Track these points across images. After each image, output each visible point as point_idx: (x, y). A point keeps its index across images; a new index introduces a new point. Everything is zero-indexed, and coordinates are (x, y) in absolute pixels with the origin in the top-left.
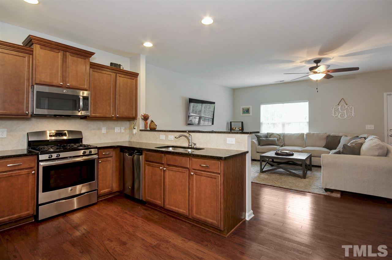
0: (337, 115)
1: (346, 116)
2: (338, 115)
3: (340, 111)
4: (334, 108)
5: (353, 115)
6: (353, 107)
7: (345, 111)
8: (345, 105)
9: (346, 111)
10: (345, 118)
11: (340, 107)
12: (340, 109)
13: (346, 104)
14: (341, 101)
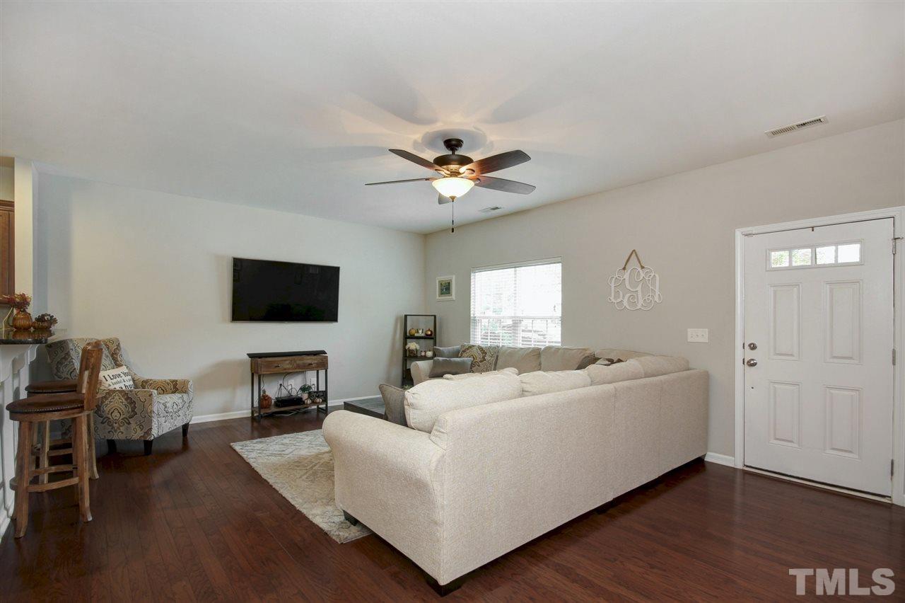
0: (621, 299)
1: (641, 301)
2: (624, 296)
3: (628, 287)
4: (614, 279)
5: (656, 299)
6: (657, 276)
7: (639, 288)
8: (639, 269)
9: (640, 286)
10: (639, 307)
11: (626, 276)
12: (627, 283)
13: (642, 267)
14: (631, 259)
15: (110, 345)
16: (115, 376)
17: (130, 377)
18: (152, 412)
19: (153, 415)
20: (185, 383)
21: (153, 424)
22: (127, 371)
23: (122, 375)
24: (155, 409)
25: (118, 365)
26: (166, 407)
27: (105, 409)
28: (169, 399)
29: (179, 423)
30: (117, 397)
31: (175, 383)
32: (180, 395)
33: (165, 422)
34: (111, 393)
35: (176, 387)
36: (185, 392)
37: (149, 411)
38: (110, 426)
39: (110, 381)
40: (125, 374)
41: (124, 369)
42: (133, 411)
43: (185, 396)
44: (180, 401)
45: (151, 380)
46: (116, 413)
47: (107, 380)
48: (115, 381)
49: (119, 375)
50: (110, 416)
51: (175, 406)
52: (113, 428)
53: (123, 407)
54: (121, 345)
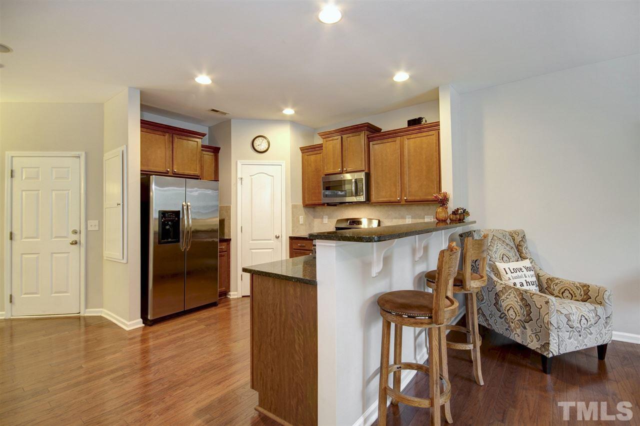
15: (515, 236)
16: (515, 270)
17: (532, 273)
18: (549, 323)
19: (551, 327)
20: (600, 291)
21: (551, 338)
22: (530, 265)
23: (524, 269)
24: (554, 320)
25: (522, 257)
26: (569, 320)
27: (502, 304)
28: (574, 310)
29: (592, 342)
30: (512, 295)
31: (586, 288)
32: (592, 307)
33: (570, 338)
34: (506, 288)
35: (586, 294)
36: (601, 304)
37: (546, 321)
38: (507, 323)
39: (510, 275)
40: (528, 269)
41: (527, 263)
42: (529, 315)
43: (600, 310)
44: (592, 315)
45: (557, 279)
46: (511, 312)
47: (507, 274)
48: (515, 275)
49: (521, 269)
50: (506, 313)
51: (584, 321)
52: (509, 327)
53: (518, 308)
54: (527, 237)
